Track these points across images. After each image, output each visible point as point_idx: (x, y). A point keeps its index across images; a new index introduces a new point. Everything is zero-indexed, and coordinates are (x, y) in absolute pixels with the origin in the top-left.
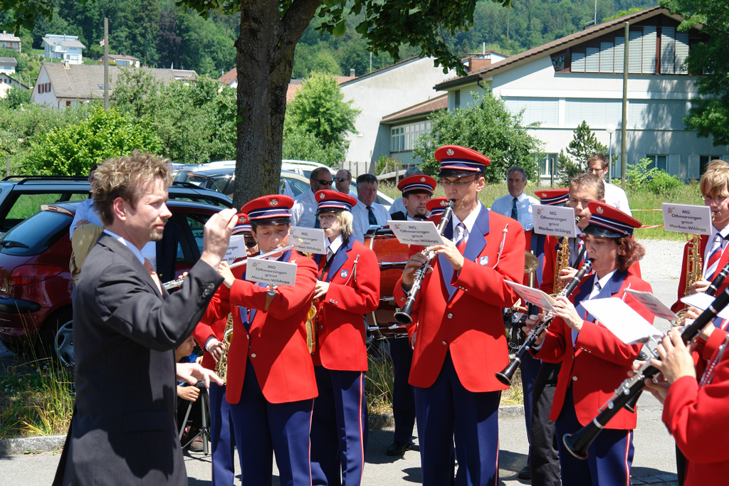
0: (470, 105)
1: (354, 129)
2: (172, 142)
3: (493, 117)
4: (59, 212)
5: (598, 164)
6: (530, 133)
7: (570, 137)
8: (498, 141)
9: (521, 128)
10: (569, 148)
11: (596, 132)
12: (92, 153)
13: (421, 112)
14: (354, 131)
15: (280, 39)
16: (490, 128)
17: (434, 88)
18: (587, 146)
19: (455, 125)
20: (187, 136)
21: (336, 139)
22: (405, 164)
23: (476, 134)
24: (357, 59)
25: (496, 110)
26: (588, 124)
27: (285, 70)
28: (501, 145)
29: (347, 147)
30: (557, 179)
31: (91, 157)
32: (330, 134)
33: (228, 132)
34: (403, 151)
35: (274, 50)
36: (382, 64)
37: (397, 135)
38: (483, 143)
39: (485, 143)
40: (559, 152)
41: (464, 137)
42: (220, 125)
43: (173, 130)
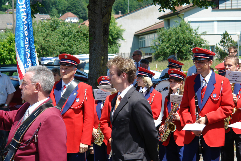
0: (175, 26)
1: (122, 38)
2: (43, 47)
3: (186, 30)
4: (14, 80)
5: (232, 50)
6: (202, 37)
7: (220, 38)
8: (188, 41)
9: (198, 35)
10: (220, 43)
11: (231, 35)
12: (10, 54)
13: (152, 29)
14: (123, 39)
15: (106, 4)
16: (184, 36)
17: (158, 19)
18: (228, 42)
19: (169, 35)
20: (50, 44)
21: (115, 43)
22: (146, 53)
23: (178, 38)
24: (121, 6)
25: (186, 27)
26: (227, 32)
27: (108, 17)
28: (189, 43)
29: (120, 46)
30: (215, 57)
31: (10, 56)
32: (112, 41)
33: (67, 42)
34: (145, 47)
35: (104, 9)
36: (133, 8)
37: (142, 40)
38: (181, 42)
39: (182, 42)
40: (215, 45)
41: (173, 40)
42: (63, 39)
43: (43, 42)
